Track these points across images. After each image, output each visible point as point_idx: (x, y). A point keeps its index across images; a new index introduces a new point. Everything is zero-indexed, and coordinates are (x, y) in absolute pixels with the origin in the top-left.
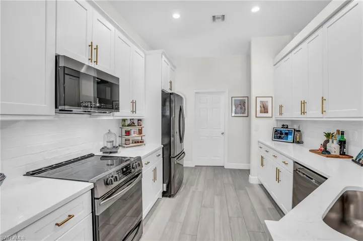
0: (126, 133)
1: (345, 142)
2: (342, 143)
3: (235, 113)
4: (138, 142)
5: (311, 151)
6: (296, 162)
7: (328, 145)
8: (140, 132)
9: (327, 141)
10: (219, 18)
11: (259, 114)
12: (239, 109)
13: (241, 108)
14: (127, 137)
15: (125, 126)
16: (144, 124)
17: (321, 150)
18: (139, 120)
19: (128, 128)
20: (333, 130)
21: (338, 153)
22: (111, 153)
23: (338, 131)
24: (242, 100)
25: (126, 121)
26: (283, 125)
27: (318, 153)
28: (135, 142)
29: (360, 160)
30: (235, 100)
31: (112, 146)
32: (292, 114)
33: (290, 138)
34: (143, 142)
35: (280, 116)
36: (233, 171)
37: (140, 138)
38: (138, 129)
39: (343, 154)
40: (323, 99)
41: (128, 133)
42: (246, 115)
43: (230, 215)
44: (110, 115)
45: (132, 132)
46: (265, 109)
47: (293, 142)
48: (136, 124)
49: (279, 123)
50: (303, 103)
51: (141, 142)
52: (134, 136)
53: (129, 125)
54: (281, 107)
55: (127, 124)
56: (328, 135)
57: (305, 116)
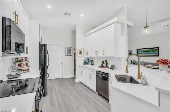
0: (18, 65)
1: (107, 63)
2: (107, 64)
3: (67, 54)
4: (26, 70)
5: (98, 67)
6: (97, 71)
7: (103, 64)
8: (27, 64)
9: (103, 63)
10: (68, 14)
11: (79, 55)
12: (69, 52)
13: (70, 52)
14: (20, 68)
15: (18, 61)
16: (28, 60)
17: (101, 66)
18: (25, 58)
19: (19, 63)
20: (104, 60)
21: (106, 67)
22: (16, 78)
23: (105, 60)
24: (70, 49)
25: (19, 58)
26: (87, 59)
27: (101, 67)
28: (24, 70)
29: (112, 68)
30: (67, 49)
31: (16, 74)
32: (91, 55)
33: (90, 63)
34: (28, 70)
35: (87, 56)
36: (68, 79)
37: (26, 68)
38: (25, 63)
39: (107, 67)
40: (103, 51)
41: (20, 66)
42: (71, 55)
43: (75, 95)
44: (18, 55)
45: (23, 65)
46: (81, 53)
47: (91, 65)
48: (24, 60)
49: (85, 58)
50: (96, 52)
51: (27, 70)
52: (24, 67)
53: (20, 61)
54: (87, 52)
55: (19, 61)
56: (103, 62)
57: (97, 56)
